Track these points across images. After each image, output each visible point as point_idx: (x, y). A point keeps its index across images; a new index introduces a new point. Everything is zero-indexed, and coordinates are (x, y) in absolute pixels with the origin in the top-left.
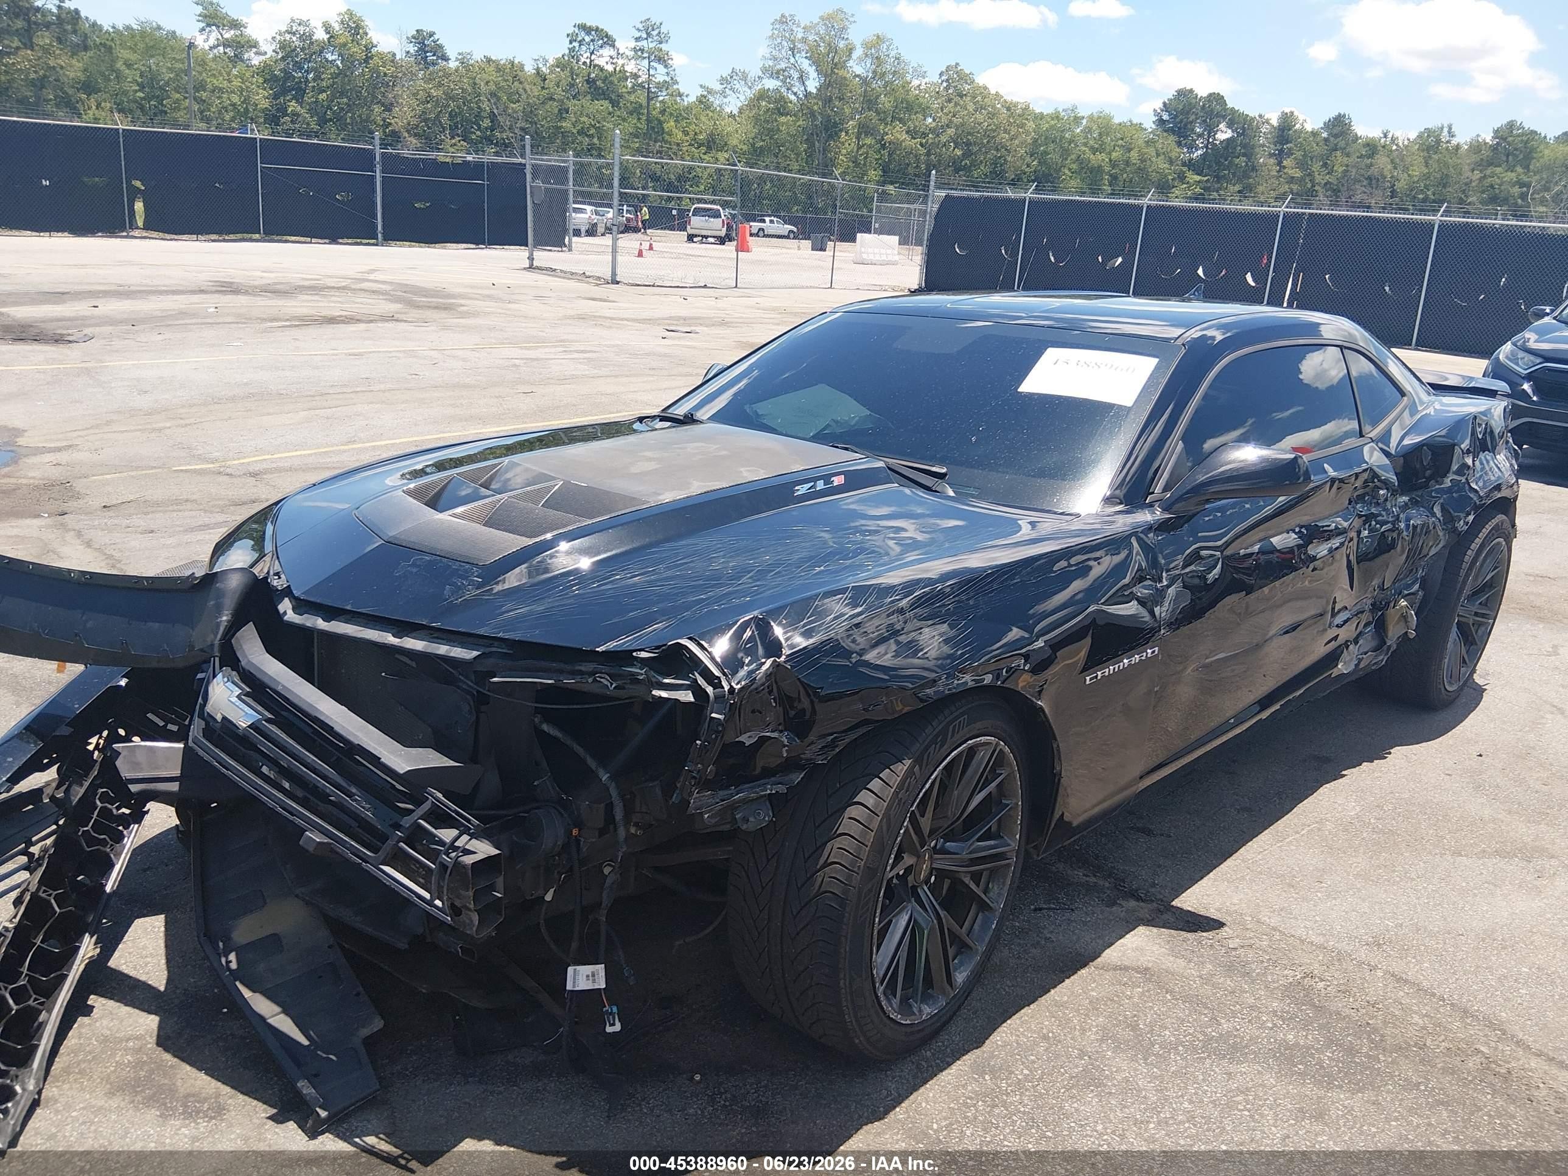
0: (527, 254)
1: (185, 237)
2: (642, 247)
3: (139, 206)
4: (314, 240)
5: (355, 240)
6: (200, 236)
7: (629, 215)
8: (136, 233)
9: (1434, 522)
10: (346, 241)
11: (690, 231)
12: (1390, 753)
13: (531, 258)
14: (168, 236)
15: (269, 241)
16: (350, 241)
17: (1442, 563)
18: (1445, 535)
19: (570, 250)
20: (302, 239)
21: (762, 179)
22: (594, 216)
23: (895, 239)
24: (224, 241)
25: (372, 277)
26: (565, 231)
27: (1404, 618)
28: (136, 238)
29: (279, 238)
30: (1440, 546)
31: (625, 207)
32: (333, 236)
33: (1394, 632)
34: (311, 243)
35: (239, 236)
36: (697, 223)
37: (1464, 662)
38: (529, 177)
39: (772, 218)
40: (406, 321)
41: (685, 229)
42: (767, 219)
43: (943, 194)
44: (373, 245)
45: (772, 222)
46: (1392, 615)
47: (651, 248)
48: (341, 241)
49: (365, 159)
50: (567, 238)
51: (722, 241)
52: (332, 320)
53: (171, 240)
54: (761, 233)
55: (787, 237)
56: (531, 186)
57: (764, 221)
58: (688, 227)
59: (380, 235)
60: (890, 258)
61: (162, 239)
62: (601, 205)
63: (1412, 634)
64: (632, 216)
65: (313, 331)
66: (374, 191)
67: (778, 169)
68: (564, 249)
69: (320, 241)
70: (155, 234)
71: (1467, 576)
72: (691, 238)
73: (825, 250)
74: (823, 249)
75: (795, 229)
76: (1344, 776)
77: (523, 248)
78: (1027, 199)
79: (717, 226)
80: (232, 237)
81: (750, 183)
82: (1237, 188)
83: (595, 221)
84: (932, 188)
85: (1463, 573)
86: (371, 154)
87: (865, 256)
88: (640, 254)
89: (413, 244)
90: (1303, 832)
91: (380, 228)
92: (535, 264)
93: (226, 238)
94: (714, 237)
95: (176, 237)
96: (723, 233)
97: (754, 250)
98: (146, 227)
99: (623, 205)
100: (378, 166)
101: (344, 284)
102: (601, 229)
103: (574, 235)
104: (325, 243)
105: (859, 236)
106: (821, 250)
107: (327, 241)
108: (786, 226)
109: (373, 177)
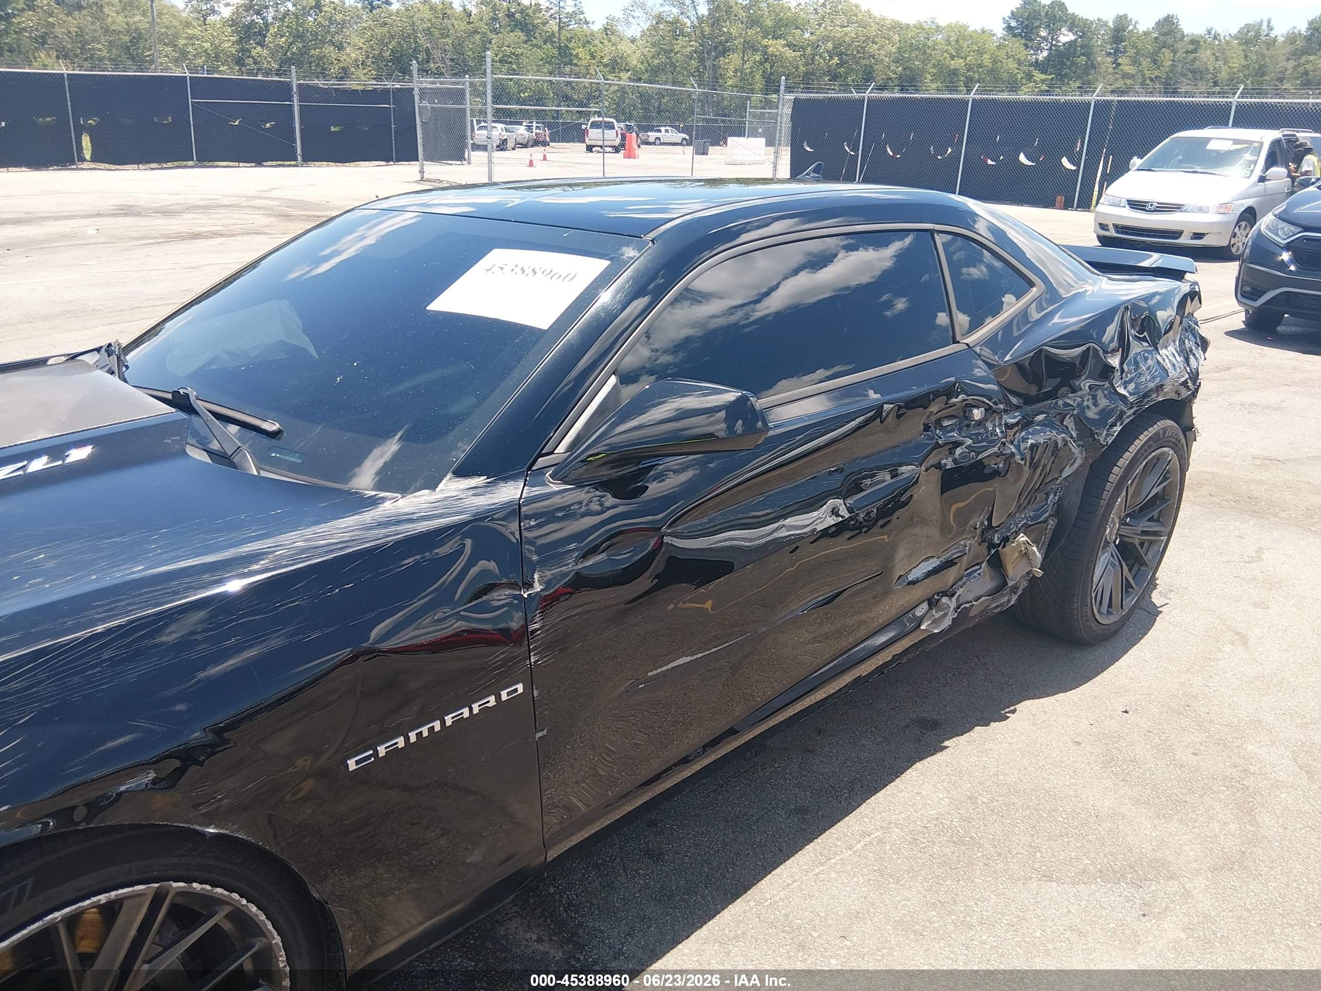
0: (418, 169)
1: (127, 167)
2: (533, 158)
3: (86, 141)
4: (241, 164)
5: (279, 162)
6: (140, 165)
7: (538, 131)
8: (85, 165)
9: (1064, 439)
10: (269, 163)
11: (589, 142)
12: (1013, 712)
13: (422, 172)
14: (113, 167)
15: (202, 167)
16: (274, 163)
17: (1080, 485)
18: (1081, 452)
19: (469, 163)
20: (231, 164)
21: (661, 94)
22: (504, 133)
23: (762, 141)
24: (162, 168)
25: (268, 195)
26: (464, 146)
27: (1026, 555)
28: (84, 169)
29: (210, 164)
30: (1076, 465)
31: (534, 124)
32: (258, 160)
33: (1016, 572)
34: (239, 167)
35: (176, 164)
36: (594, 135)
37: (1129, 586)
38: (417, 98)
39: (667, 128)
40: (265, 234)
41: (584, 141)
42: (663, 129)
43: (791, 97)
44: (294, 166)
45: (667, 131)
46: (1010, 554)
47: (545, 158)
48: (265, 163)
49: (284, 90)
50: (466, 153)
51: (617, 150)
52: (195, 236)
53: (115, 170)
54: (658, 142)
55: (681, 144)
56: (419, 106)
57: (660, 131)
58: (587, 139)
59: (299, 158)
60: (758, 158)
61: (108, 170)
62: (511, 123)
63: (1039, 573)
64: (540, 132)
65: (171, 247)
66: (293, 119)
67: (674, 84)
68: (464, 162)
69: (246, 165)
70: (102, 166)
71: (1113, 498)
72: (590, 148)
73: (707, 154)
74: (705, 153)
75: (687, 137)
76: (946, 747)
77: (414, 163)
78: (866, 98)
79: (614, 138)
80: (170, 165)
81: (650, 97)
82: (1078, 84)
83: (505, 137)
84: (782, 92)
85: (1106, 495)
86: (288, 86)
87: (735, 157)
88: (531, 164)
89: (330, 163)
90: (859, 846)
91: (299, 151)
92: (426, 176)
93: (165, 166)
94: (610, 146)
95: (119, 167)
96: (617, 142)
97: (640, 156)
98: (94, 159)
99: (532, 123)
100: (295, 96)
101: (236, 202)
102: (510, 144)
103: (473, 150)
104: (252, 167)
105: (730, 140)
106: (703, 154)
107: (253, 164)
108: (679, 134)
109: (291, 106)
